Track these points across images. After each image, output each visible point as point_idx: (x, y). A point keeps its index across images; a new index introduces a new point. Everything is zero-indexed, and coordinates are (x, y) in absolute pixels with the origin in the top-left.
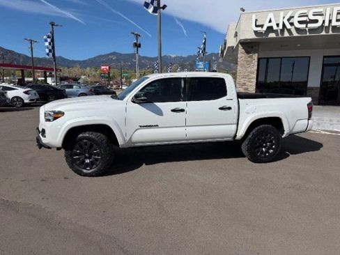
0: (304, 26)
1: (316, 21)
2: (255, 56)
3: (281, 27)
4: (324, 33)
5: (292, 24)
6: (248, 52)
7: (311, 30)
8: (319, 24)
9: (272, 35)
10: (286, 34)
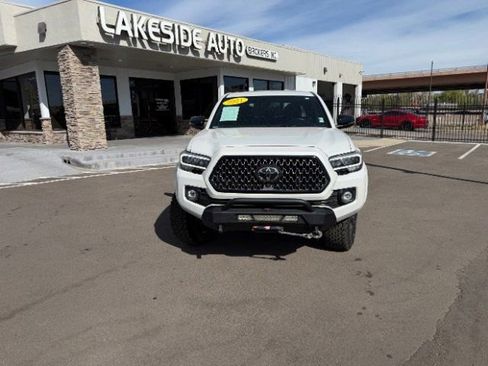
0: (158, 39)
1: (168, 37)
2: (96, 70)
3: (137, 35)
4: (172, 52)
5: (147, 33)
6: (84, 63)
7: (163, 46)
8: (171, 41)
9: (123, 43)
10: (139, 46)
